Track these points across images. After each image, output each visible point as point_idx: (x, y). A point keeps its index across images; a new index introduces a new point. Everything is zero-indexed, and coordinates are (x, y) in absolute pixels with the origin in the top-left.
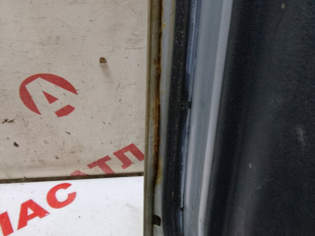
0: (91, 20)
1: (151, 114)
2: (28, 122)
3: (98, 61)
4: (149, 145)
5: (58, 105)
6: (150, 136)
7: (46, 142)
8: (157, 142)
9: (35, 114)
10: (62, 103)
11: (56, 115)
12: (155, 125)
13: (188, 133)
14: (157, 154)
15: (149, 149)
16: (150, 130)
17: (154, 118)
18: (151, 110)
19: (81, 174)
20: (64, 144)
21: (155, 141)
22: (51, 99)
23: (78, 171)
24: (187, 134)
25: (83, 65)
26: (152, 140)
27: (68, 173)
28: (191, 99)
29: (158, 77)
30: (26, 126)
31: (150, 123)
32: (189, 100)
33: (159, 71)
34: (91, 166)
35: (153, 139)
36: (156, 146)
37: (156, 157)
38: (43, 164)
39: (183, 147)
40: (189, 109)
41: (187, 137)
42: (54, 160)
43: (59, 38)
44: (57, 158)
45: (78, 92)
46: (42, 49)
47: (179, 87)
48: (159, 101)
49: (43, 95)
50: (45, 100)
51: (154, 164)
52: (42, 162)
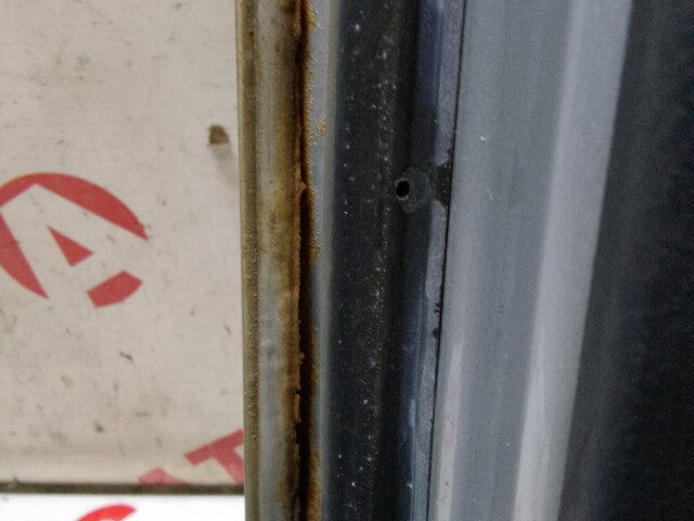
0: (179, 5)
1: (266, 238)
2: (15, 318)
3: (204, 137)
4: (263, 386)
5: (95, 272)
6: (264, 343)
7: (66, 380)
8: (297, 376)
9: (30, 295)
10: (104, 265)
11: (88, 302)
12: (287, 294)
13: (438, 333)
14: (301, 433)
15: (264, 407)
16: (264, 317)
17: (280, 257)
18: (264, 219)
19: (167, 480)
20: (116, 387)
21: (290, 371)
22: (74, 252)
23: (159, 471)
24: (431, 341)
25: (161, 150)
26: (275, 364)
27: (133, 474)
28: (451, 152)
29: (296, 53)
30: (9, 330)
31: (263, 285)
32: (441, 159)
33: (297, 25)
34: (196, 457)
35: (278, 363)
36: (291, 392)
37: (297, 447)
38: (62, 444)
39: (413, 403)
40: (438, 208)
41: (430, 353)
42: (91, 433)
43: (87, 61)
44: (100, 429)
45: (148, 232)
46: (39, 97)
47: (388, 83)
48: (304, 177)
49: (51, 239)
50: (57, 255)
51: (290, 480)
52: (59, 437)
